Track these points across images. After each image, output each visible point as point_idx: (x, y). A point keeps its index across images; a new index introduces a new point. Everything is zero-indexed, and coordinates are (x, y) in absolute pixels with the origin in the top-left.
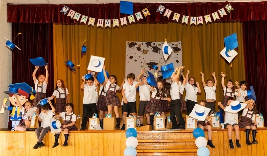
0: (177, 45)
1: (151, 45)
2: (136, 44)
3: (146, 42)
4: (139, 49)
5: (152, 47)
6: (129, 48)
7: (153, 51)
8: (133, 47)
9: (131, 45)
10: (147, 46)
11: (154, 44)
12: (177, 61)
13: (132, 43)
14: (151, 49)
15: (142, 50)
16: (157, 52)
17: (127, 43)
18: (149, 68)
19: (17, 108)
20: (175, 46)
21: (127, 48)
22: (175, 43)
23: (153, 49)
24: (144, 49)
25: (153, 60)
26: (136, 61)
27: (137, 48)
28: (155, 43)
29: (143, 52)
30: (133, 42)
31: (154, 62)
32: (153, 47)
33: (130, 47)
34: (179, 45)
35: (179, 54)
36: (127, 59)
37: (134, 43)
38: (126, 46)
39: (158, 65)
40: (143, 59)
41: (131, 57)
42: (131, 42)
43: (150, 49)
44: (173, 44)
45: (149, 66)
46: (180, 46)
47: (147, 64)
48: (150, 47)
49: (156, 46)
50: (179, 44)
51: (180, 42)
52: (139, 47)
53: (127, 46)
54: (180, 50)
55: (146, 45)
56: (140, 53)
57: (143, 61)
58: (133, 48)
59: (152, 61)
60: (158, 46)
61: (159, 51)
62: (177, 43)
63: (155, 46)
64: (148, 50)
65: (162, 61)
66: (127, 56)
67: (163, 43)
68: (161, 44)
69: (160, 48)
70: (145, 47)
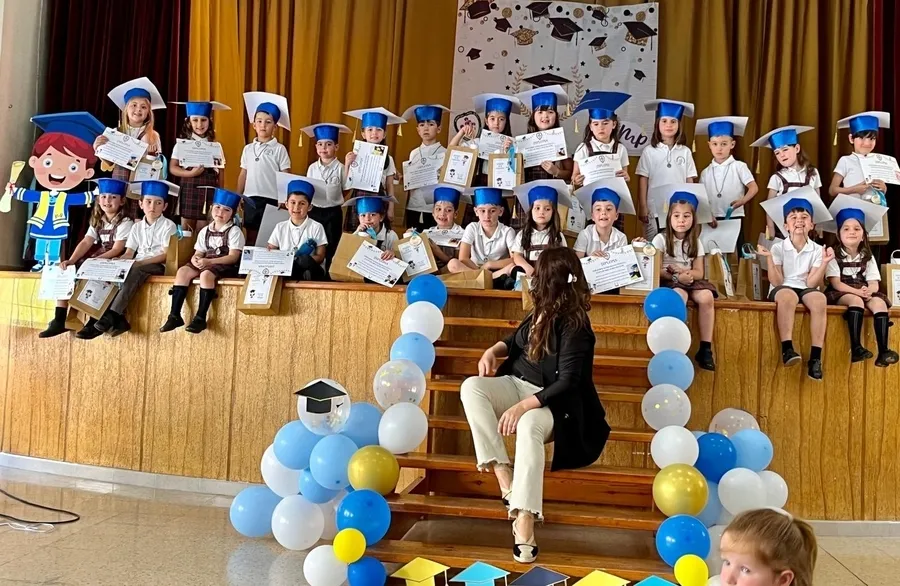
0: (642, 15)
1: (546, 13)
2: (494, 6)
3: (529, 3)
4: (502, 25)
5: (551, 20)
6: (468, 19)
7: (554, 34)
8: (482, 18)
9: (478, 10)
10: (535, 15)
11: (560, 9)
12: (639, 75)
13: (479, 2)
14: (548, 26)
15: (515, 28)
16: (569, 38)
17: (461, 1)
19: (56, 196)
20: (632, 19)
21: (460, 20)
22: (635, 9)
23: (552, 26)
24: (521, 27)
25: (551, 67)
26: (489, 66)
27: (496, 20)
28: (563, 5)
29: (517, 35)
31: (554, 72)
32: (553, 20)
33: (472, 18)
34: (648, 14)
35: (647, 47)
36: (460, 60)
37: (487, 2)
38: (459, 11)
39: (570, 85)
40: (517, 61)
41: (474, 54)
43: (543, 26)
44: (627, 13)
46: (651, 20)
47: (527, 80)
48: (542, 18)
49: (566, 17)
50: (652, 10)
51: (656, 5)
52: (505, 19)
53: (463, 12)
54: (652, 33)
55: (529, 12)
56: (505, 39)
57: (515, 68)
58: (482, 22)
59: (547, 71)
60: (572, 17)
61: (575, 34)
62: (645, 7)
63: (562, 15)
64: (535, 30)
65: (582, 71)
66: (461, 49)
67: (593, 6)
68: (585, 10)
69: (579, 25)
70: (526, 18)
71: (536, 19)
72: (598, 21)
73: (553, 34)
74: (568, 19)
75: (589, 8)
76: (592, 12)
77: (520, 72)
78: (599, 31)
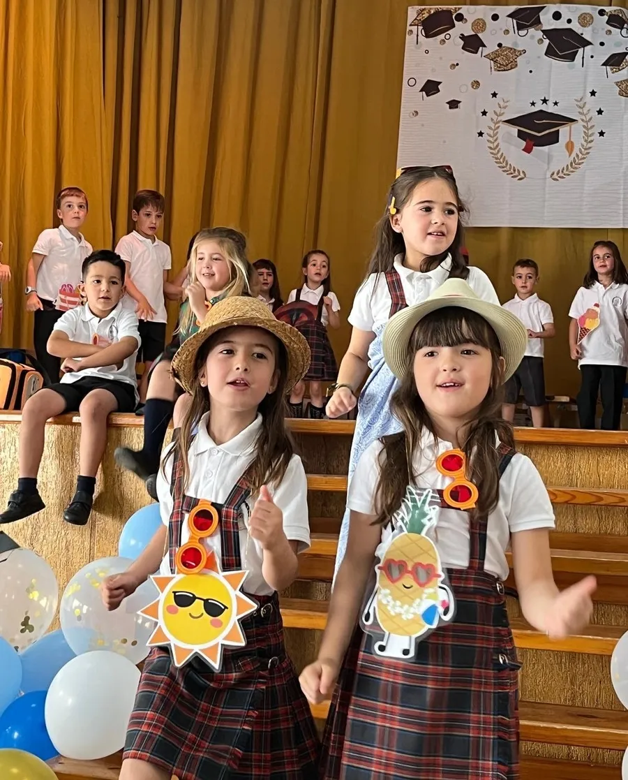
1: (538, 22)
2: (460, 18)
3: (512, 9)
4: (472, 44)
5: (544, 32)
6: (422, 38)
7: (550, 52)
8: (442, 36)
9: (436, 25)
10: (520, 27)
11: (557, 16)
13: (437, 12)
14: (541, 41)
15: (491, 47)
16: (571, 57)
17: (412, 13)
18: (523, 144)
21: (410, 40)
23: (547, 42)
24: (500, 45)
25: (545, 101)
26: (454, 104)
27: (463, 37)
28: (563, 9)
29: (493, 58)
30: (445, 7)
31: (550, 108)
32: (548, 33)
33: (427, 36)
36: (411, 97)
37: (449, 12)
38: (409, 28)
39: (574, 125)
40: (494, 95)
41: (431, 88)
42: (433, 9)
43: (532, 42)
45: (521, 135)
47: (509, 122)
48: (532, 30)
49: (567, 26)
52: (476, 35)
53: (414, 28)
55: (511, 23)
56: (477, 63)
57: (491, 105)
58: (443, 42)
59: (539, 106)
60: (575, 26)
61: (581, 51)
63: (561, 24)
64: (520, 49)
65: (592, 104)
66: (412, 82)
67: (607, 9)
68: (596, 15)
69: (587, 37)
70: (507, 32)
71: (522, 32)
72: (615, 31)
73: (547, 54)
74: (570, 30)
75: (602, 13)
76: (606, 18)
77: (498, 110)
78: (618, 45)
